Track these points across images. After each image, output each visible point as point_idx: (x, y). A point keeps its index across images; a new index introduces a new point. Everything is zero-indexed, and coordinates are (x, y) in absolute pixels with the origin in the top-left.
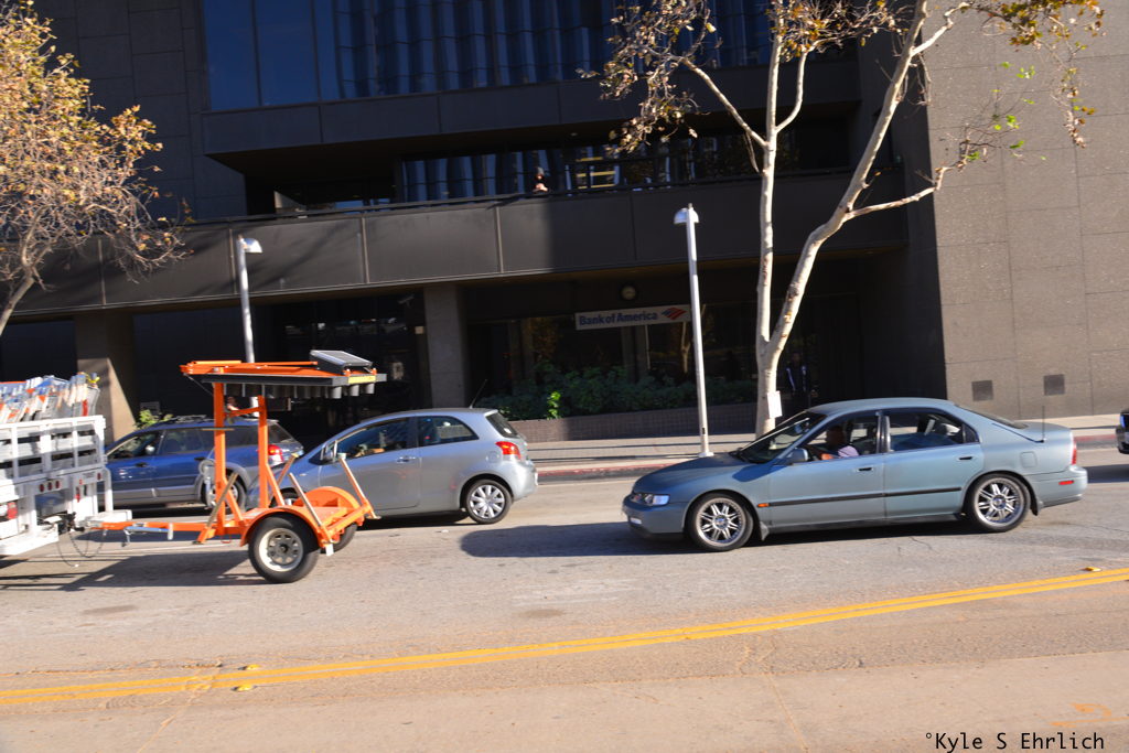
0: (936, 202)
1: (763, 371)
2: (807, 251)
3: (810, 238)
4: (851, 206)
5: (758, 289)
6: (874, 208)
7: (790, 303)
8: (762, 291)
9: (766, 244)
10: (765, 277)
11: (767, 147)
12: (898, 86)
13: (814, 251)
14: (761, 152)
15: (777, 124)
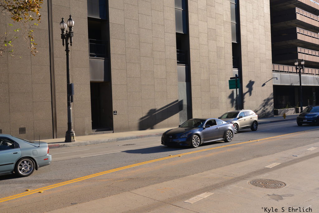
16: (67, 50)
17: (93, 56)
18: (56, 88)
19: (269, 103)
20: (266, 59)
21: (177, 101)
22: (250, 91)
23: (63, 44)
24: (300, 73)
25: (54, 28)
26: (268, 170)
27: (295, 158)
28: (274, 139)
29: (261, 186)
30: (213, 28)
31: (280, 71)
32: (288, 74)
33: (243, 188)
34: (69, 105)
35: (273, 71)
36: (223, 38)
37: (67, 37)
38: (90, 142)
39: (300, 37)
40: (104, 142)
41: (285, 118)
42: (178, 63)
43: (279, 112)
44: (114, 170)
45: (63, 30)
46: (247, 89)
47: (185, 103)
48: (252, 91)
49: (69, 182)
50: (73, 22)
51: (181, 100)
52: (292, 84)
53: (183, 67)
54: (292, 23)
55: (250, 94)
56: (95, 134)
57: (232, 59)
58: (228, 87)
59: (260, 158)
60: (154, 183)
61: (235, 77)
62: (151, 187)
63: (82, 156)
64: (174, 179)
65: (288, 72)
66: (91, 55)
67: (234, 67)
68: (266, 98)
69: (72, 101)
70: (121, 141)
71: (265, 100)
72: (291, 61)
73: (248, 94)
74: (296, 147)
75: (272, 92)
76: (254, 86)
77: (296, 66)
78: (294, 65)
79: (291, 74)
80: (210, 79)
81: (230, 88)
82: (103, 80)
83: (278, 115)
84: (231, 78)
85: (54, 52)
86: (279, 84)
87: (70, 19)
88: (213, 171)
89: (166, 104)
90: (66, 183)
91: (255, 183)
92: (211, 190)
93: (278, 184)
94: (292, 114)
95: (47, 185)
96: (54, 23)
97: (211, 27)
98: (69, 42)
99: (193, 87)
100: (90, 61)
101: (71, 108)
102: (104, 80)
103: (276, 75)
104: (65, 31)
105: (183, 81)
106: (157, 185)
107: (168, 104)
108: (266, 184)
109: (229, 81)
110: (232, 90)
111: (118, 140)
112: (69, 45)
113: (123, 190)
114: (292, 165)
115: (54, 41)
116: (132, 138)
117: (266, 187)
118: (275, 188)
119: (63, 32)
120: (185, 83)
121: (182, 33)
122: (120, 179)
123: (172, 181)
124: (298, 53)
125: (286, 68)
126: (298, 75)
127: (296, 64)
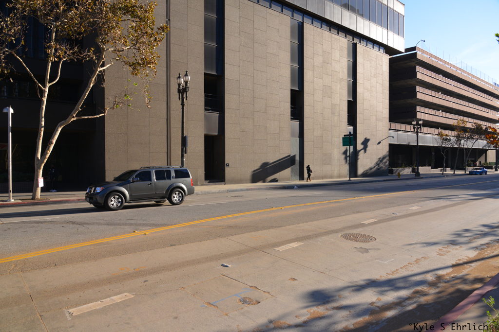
0: (106, 119)
1: (37, 170)
2: (58, 129)
3: (59, 125)
4: (75, 115)
5: (37, 140)
6: (83, 117)
7: (49, 147)
8: (39, 141)
9: (42, 124)
10: (40, 136)
11: (45, 90)
12: (93, 79)
13: (60, 130)
14: (42, 92)
15: (49, 83)
16: (183, 104)
17: (208, 110)
18: (172, 139)
19: (384, 161)
20: (383, 117)
21: (290, 155)
22: (365, 148)
23: (179, 99)
24: (417, 132)
25: (171, 82)
26: (363, 225)
27: (395, 215)
28: (380, 197)
29: (352, 240)
30: (329, 85)
31: (397, 130)
32: (406, 133)
33: (333, 240)
34: (183, 156)
35: (389, 129)
36: (338, 95)
37: (183, 91)
38: (201, 192)
39: (419, 96)
40: (214, 193)
41: (400, 178)
42: (291, 119)
43: (394, 171)
44: (216, 219)
45: (179, 85)
46: (362, 147)
47: (297, 158)
48: (368, 148)
49: (173, 227)
50: (189, 77)
51: (293, 155)
52: (409, 143)
53: (296, 123)
54: (413, 82)
55: (365, 152)
56: (207, 185)
57: (347, 117)
58: (342, 144)
59: (360, 214)
60: (251, 231)
61: (349, 134)
62: (247, 235)
63: (190, 205)
64: (270, 229)
65: (405, 131)
66: (206, 110)
67: (349, 124)
68: (381, 156)
69: (186, 153)
70: (230, 193)
71: (380, 158)
72: (409, 120)
73: (363, 151)
74: (399, 205)
75: (388, 150)
76: (369, 144)
77: (414, 125)
78: (412, 125)
79: (409, 134)
80: (324, 135)
81: (344, 145)
82: (216, 133)
83: (393, 173)
84: (345, 135)
85: (171, 106)
86: (396, 143)
87: (186, 75)
88: (309, 223)
89: (278, 159)
90: (170, 227)
91: (347, 237)
92: (302, 240)
93: (368, 239)
94: (409, 173)
95: (152, 229)
96: (171, 78)
97: (326, 84)
98: (185, 96)
99: (305, 143)
100: (205, 115)
101: (184, 160)
102: (218, 132)
103: (393, 133)
104: (181, 86)
105: (296, 137)
106: (253, 233)
107: (280, 158)
108: (356, 238)
109: (343, 138)
110: (346, 147)
111: (229, 191)
112: (185, 100)
113: (220, 236)
114: (388, 222)
115: (171, 95)
116: (242, 190)
117: (355, 241)
118: (365, 242)
119: (179, 87)
120: (298, 139)
121: (297, 89)
122: (220, 226)
123: (267, 230)
124: (418, 113)
125: (403, 127)
126: (415, 134)
127: (414, 123)
